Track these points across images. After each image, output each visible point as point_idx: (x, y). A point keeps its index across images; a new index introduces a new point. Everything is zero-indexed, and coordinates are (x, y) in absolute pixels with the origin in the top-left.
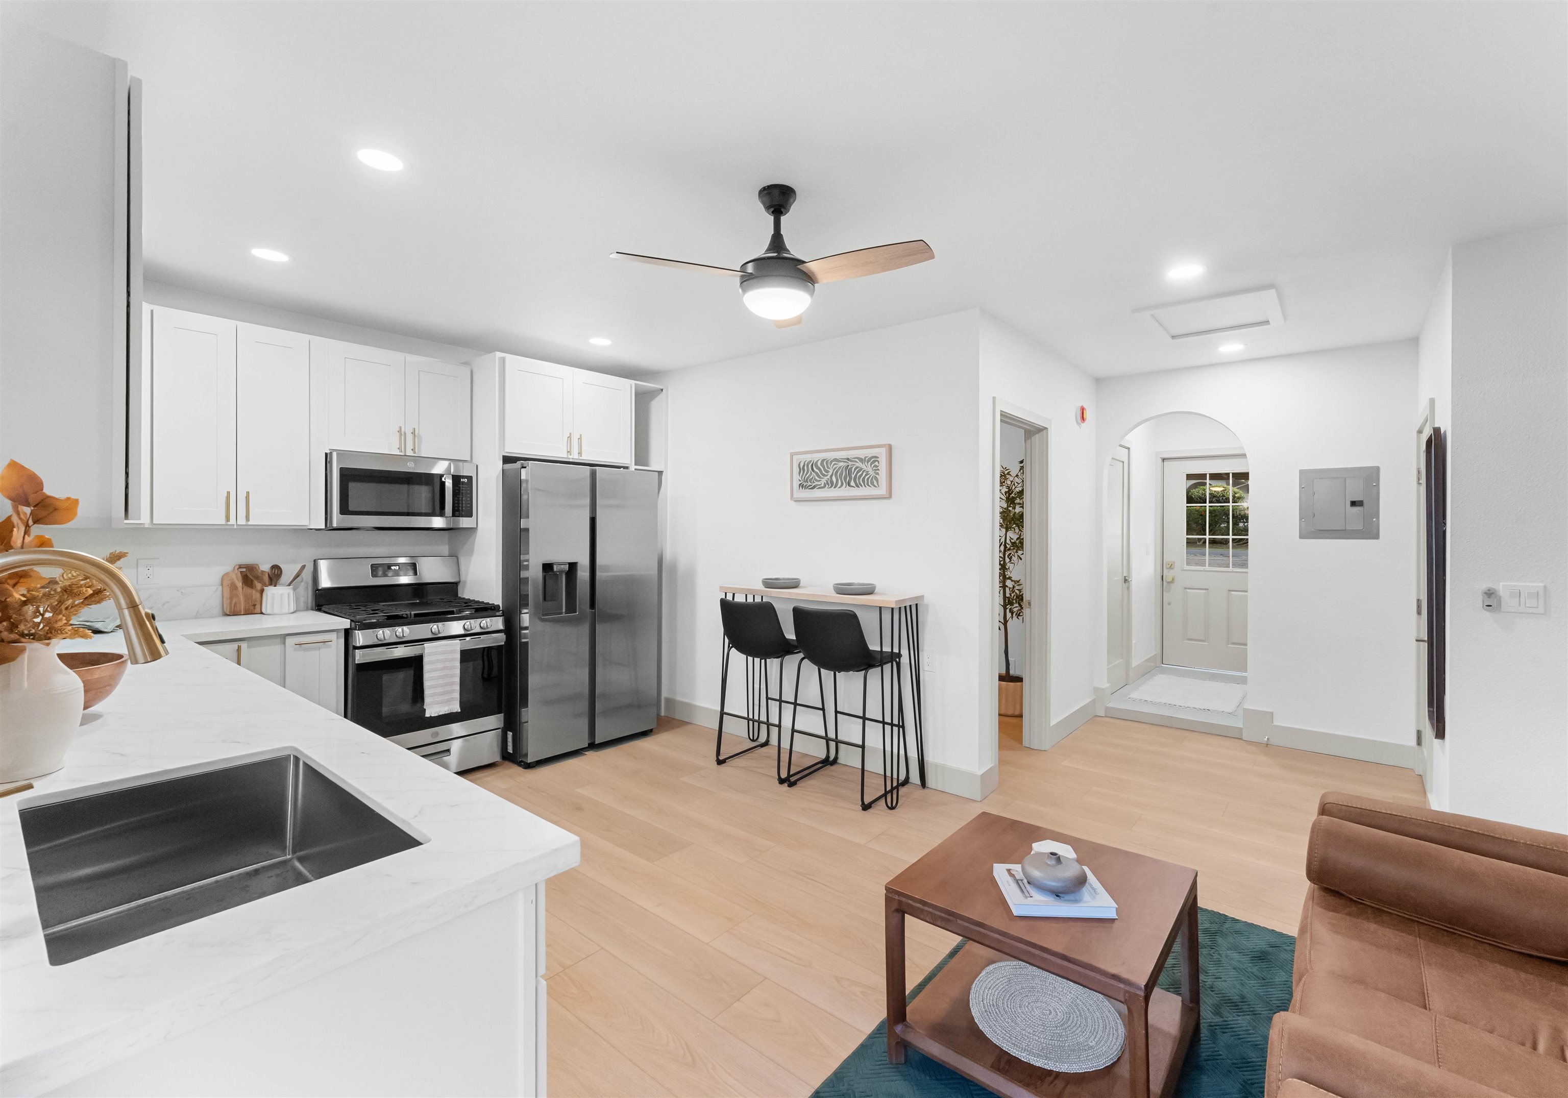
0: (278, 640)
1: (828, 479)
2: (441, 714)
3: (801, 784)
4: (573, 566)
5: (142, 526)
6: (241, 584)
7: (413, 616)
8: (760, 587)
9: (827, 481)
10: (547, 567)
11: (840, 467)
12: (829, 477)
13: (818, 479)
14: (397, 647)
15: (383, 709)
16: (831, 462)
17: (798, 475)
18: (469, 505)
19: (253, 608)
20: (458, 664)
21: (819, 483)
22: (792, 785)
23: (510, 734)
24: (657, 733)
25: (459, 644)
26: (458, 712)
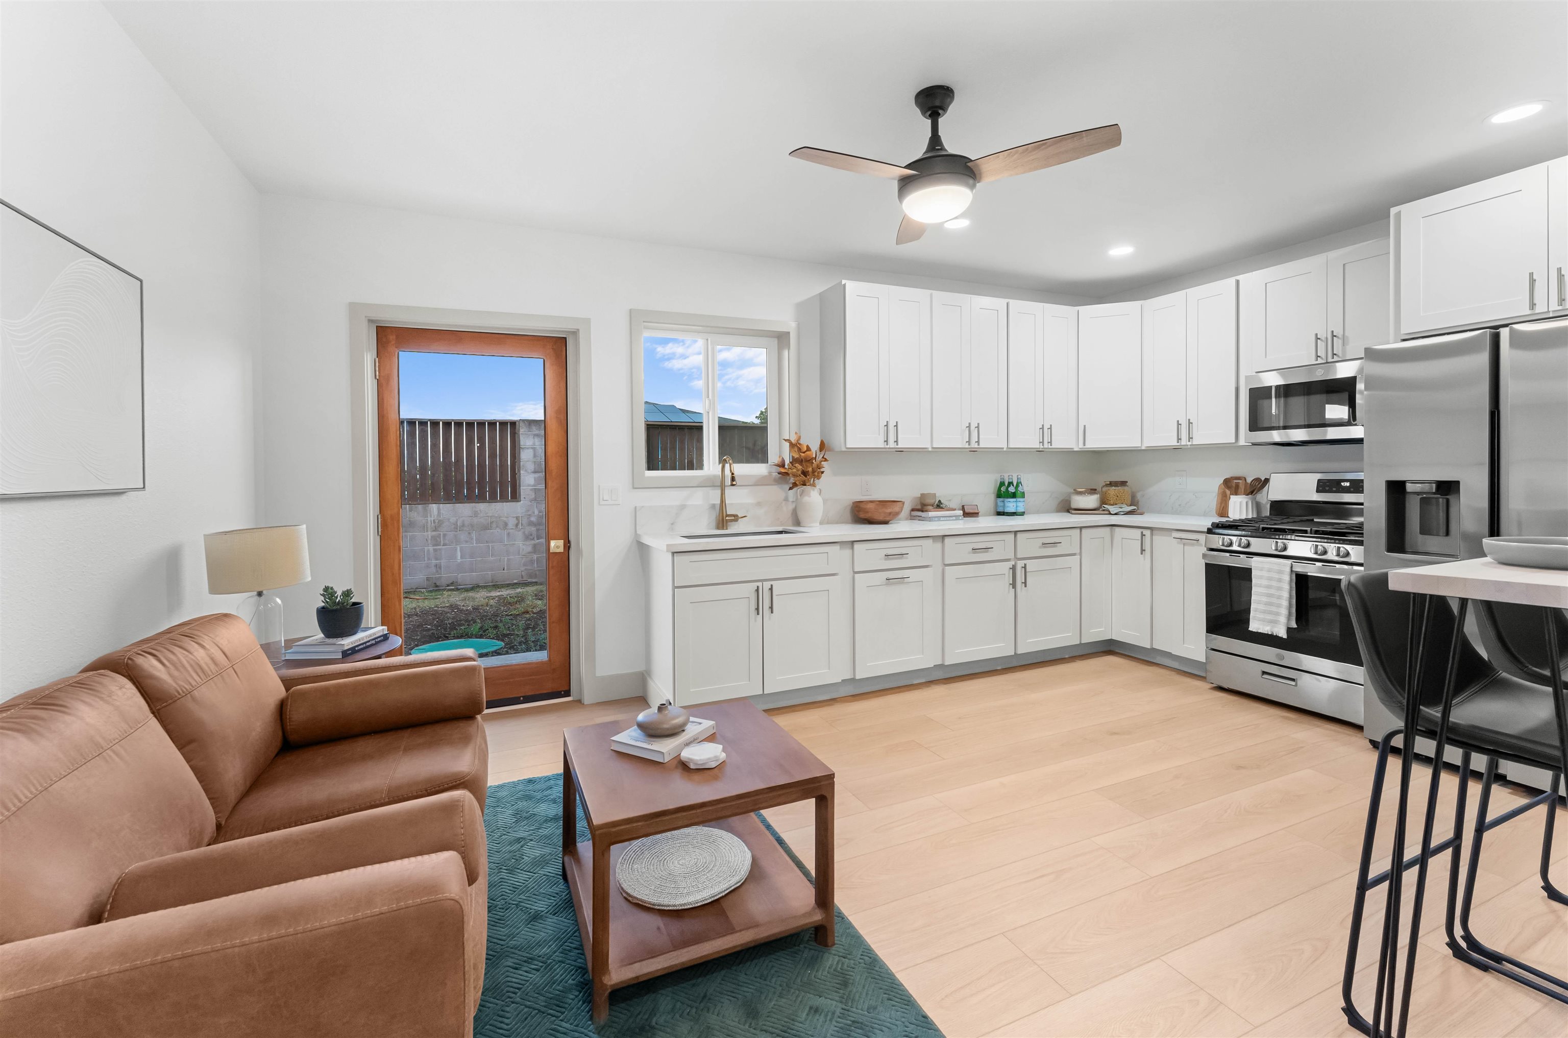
0: (1168, 533)
4: (1449, 487)
14: (1238, 556)
20: (1287, 586)
25: (1290, 565)
26: (1281, 638)
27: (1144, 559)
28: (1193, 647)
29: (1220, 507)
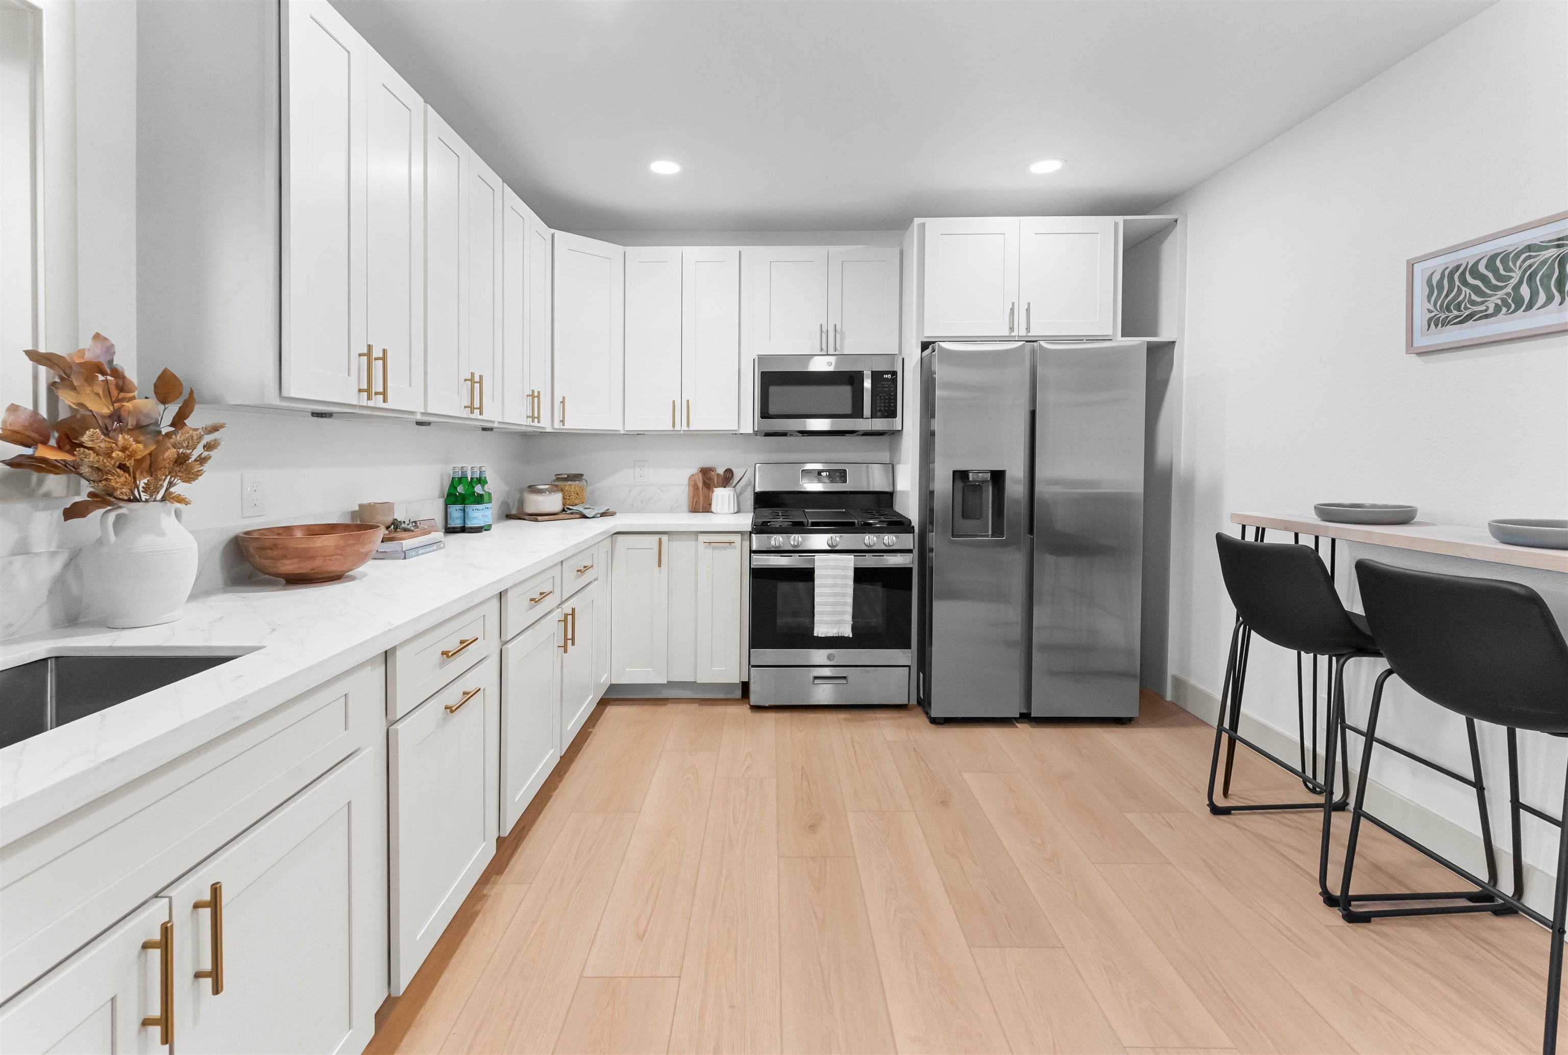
0: (694, 537)
1: (1508, 294)
2: (828, 635)
3: (1376, 925)
4: (998, 477)
5: (618, 432)
6: (701, 485)
7: (810, 524)
8: (1313, 518)
9: (1503, 300)
10: (960, 476)
11: (1544, 262)
12: (1509, 289)
13: (1479, 299)
14: (791, 556)
15: (778, 621)
16: (1518, 256)
17: (1426, 299)
18: (892, 405)
19: (706, 508)
20: (851, 582)
21: (1483, 308)
22: (1352, 918)
23: (921, 675)
24: (1142, 726)
25: (853, 560)
26: (848, 637)
27: (660, 572)
28: (724, 669)
29: (693, 502)
